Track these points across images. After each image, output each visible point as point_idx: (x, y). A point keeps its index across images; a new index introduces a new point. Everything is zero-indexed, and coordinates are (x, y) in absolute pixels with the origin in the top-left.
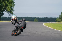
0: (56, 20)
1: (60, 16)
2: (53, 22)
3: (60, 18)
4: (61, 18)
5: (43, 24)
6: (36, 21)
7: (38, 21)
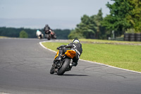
0: (69, 36)
1: (78, 26)
2: (63, 41)
3: (77, 31)
4: (80, 30)
5: (40, 43)
6: (24, 37)
7: (29, 37)
